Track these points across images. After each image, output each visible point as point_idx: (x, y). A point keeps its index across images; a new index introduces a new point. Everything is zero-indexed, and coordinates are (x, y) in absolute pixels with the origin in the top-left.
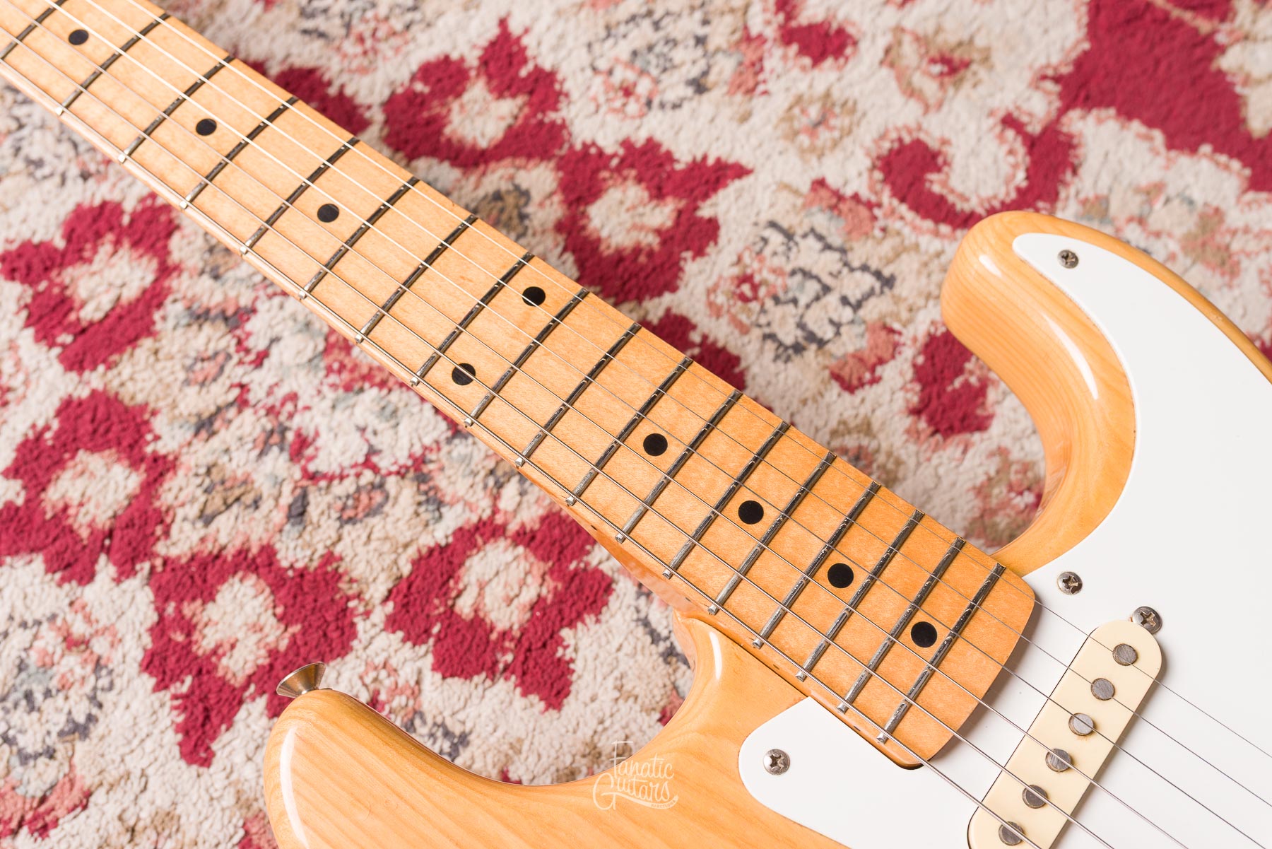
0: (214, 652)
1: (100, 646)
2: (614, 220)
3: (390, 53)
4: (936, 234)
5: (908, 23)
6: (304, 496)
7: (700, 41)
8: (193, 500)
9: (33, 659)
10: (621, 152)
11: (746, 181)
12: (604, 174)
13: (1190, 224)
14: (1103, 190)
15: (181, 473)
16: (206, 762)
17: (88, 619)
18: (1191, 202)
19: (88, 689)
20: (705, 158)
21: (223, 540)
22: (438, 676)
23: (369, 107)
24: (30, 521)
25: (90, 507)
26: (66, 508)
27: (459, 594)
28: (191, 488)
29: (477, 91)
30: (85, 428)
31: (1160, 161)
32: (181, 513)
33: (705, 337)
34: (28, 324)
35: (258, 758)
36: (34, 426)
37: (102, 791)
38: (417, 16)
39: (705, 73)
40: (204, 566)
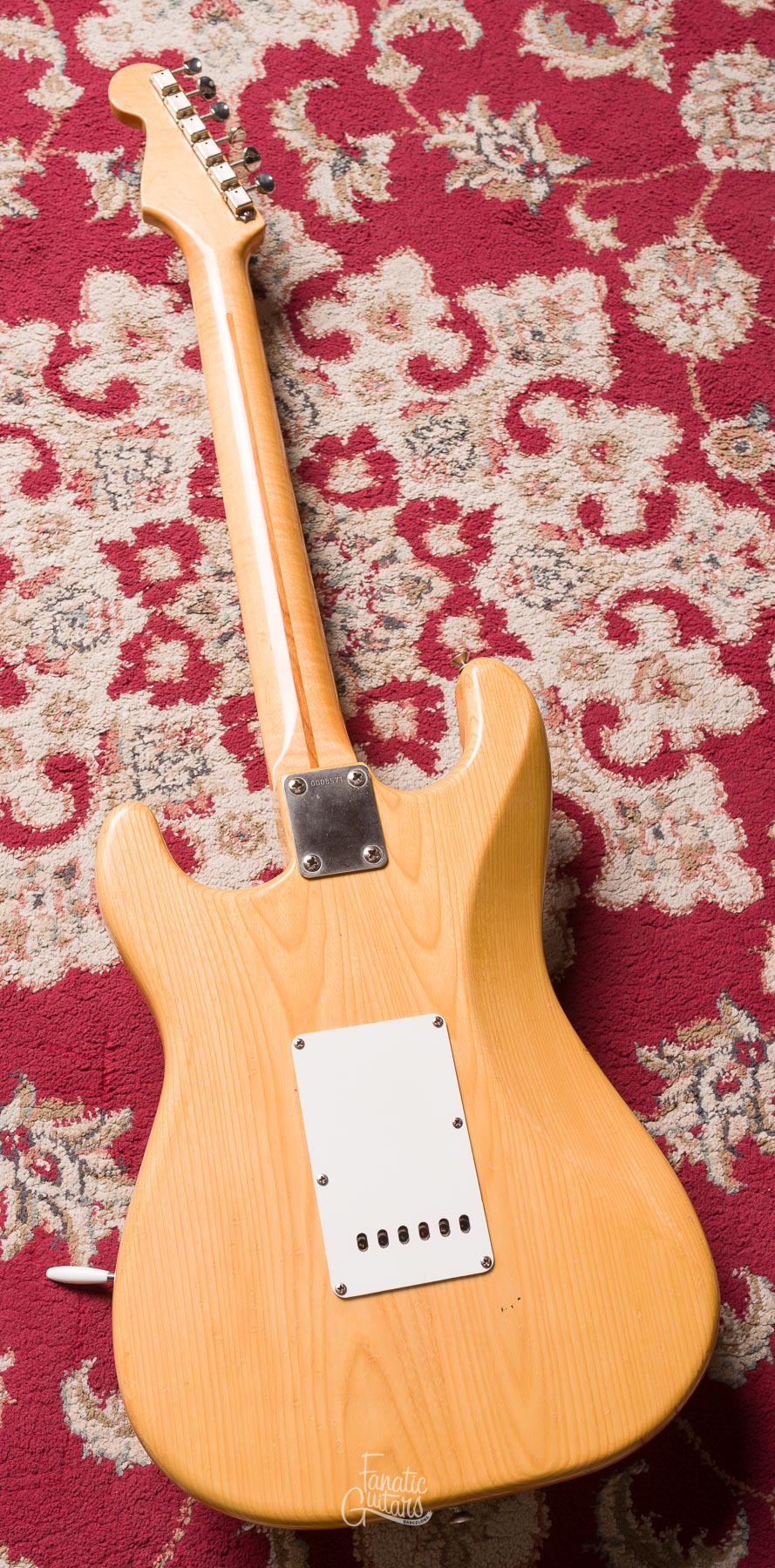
0: (149, 662)
1: (113, 624)
2: (455, 630)
3: (434, 480)
4: (582, 752)
5: (668, 655)
6: (232, 634)
7: (570, 586)
8: (191, 599)
9: (87, 608)
10: (487, 605)
11: (526, 662)
12: (470, 608)
13: (696, 842)
14: (674, 796)
15: (196, 585)
16: (114, 698)
17: (117, 611)
18: (706, 835)
19: (95, 636)
20: (519, 637)
21: (189, 624)
22: (220, 742)
23: (403, 497)
24: (127, 556)
25: (153, 569)
26: (144, 562)
27: (254, 720)
28: (195, 594)
29: (454, 527)
30: (177, 537)
31: (713, 807)
32: (183, 600)
33: (443, 708)
34: (189, 477)
35: (133, 713)
36: (159, 520)
37: (72, 676)
38: (461, 473)
39: (557, 602)
40: (174, 627)
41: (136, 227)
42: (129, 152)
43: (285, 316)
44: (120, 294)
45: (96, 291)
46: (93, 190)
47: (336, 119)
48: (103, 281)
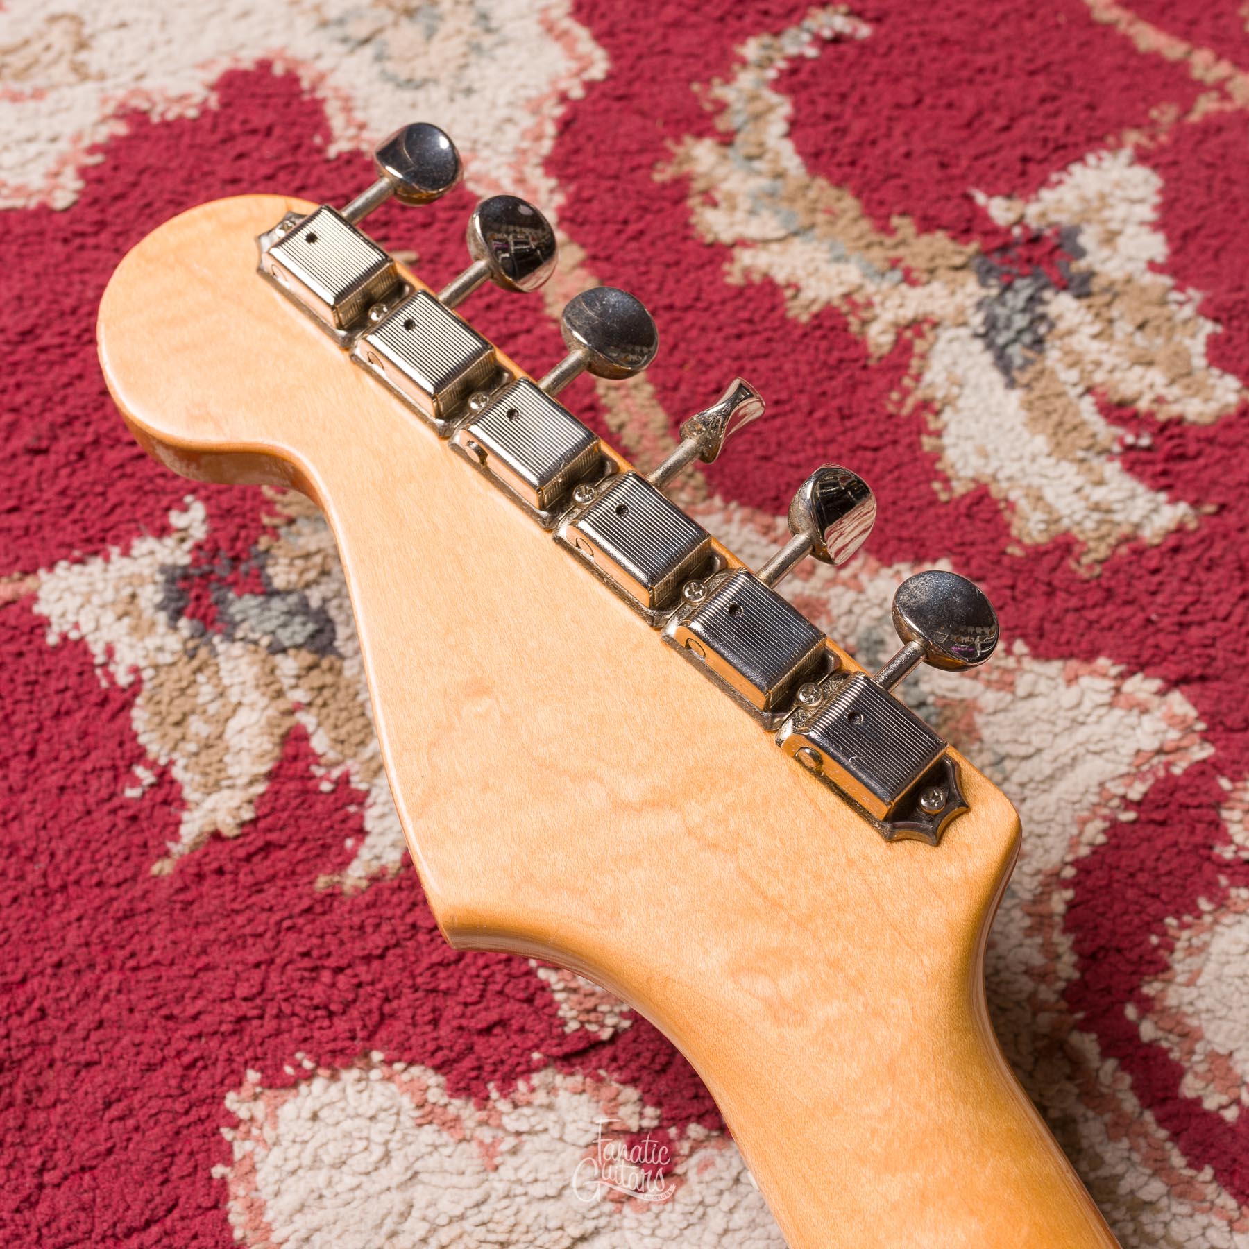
41: (361, 833)
42: (228, 513)
43: (1088, 1044)
44: (394, 1172)
45: (294, 1192)
46: (140, 717)
47: (918, 146)
48: (303, 1129)
